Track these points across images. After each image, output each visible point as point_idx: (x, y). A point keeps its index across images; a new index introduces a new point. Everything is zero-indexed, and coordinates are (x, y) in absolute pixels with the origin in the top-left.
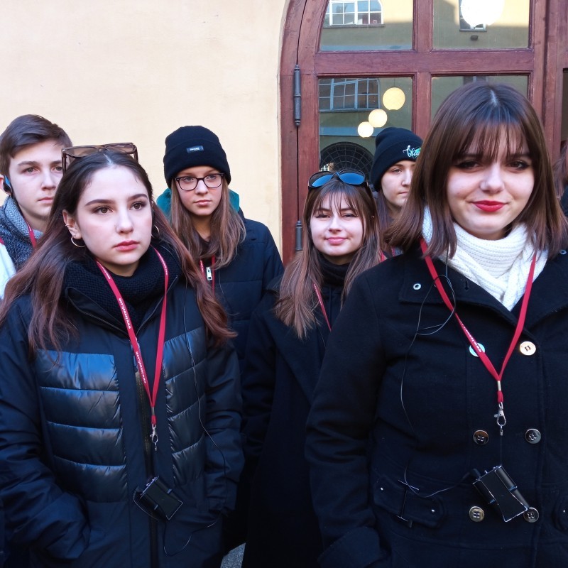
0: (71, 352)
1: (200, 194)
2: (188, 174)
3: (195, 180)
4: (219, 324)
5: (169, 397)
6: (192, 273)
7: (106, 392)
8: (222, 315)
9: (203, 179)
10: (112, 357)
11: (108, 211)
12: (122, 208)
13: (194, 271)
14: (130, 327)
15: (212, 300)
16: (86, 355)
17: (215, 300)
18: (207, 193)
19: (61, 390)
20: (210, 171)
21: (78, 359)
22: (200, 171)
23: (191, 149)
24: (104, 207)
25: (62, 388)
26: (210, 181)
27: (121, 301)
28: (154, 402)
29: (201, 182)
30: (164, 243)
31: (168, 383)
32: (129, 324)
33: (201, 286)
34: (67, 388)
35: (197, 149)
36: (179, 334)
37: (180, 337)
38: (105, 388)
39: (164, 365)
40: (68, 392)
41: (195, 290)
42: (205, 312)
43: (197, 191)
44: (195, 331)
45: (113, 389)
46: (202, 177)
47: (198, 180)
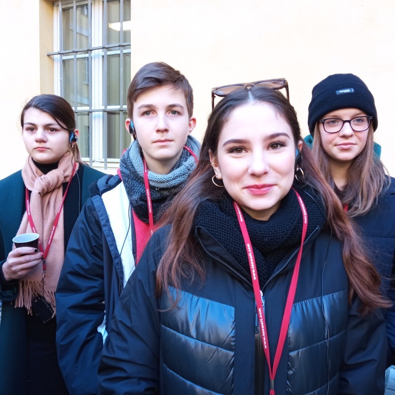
0: (193, 294)
1: (344, 137)
2: (334, 116)
3: (341, 123)
4: (369, 288)
5: (291, 372)
6: (340, 223)
7: (220, 349)
8: (374, 278)
9: (349, 121)
10: (233, 309)
11: (243, 151)
12: (258, 148)
13: (343, 222)
14: (255, 278)
15: (362, 258)
16: (207, 301)
17: (367, 259)
18: (351, 136)
19: (177, 334)
20: (358, 114)
21: (200, 304)
22: (347, 113)
23: (341, 91)
24: (239, 147)
25: (178, 331)
26: (356, 125)
27: (249, 246)
28: (274, 375)
29: (347, 124)
30: (308, 187)
31: (293, 354)
32: (254, 275)
33: (350, 240)
34: (183, 333)
35: (348, 91)
36: (314, 296)
37: (315, 300)
38: (220, 344)
39: (291, 331)
40: (184, 338)
41: (342, 243)
42: (352, 271)
43: (341, 134)
44: (335, 295)
45: (228, 347)
46: (349, 119)
47: (344, 122)
